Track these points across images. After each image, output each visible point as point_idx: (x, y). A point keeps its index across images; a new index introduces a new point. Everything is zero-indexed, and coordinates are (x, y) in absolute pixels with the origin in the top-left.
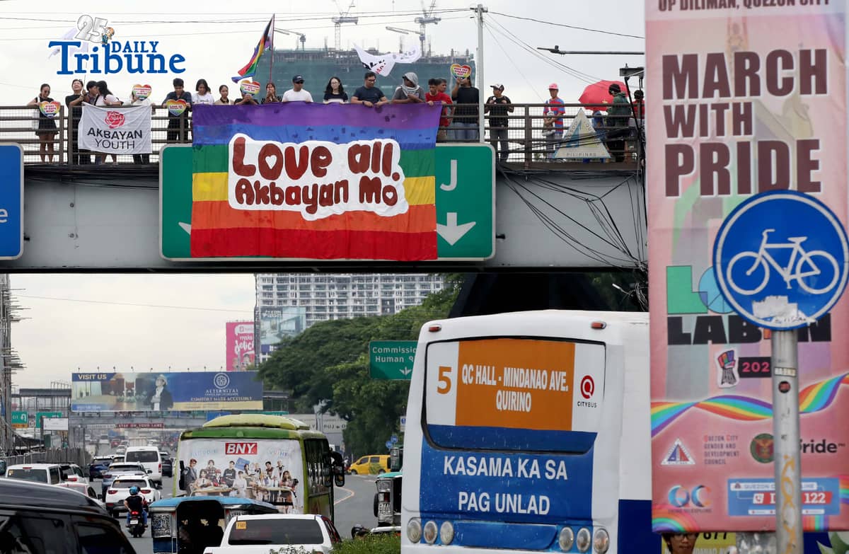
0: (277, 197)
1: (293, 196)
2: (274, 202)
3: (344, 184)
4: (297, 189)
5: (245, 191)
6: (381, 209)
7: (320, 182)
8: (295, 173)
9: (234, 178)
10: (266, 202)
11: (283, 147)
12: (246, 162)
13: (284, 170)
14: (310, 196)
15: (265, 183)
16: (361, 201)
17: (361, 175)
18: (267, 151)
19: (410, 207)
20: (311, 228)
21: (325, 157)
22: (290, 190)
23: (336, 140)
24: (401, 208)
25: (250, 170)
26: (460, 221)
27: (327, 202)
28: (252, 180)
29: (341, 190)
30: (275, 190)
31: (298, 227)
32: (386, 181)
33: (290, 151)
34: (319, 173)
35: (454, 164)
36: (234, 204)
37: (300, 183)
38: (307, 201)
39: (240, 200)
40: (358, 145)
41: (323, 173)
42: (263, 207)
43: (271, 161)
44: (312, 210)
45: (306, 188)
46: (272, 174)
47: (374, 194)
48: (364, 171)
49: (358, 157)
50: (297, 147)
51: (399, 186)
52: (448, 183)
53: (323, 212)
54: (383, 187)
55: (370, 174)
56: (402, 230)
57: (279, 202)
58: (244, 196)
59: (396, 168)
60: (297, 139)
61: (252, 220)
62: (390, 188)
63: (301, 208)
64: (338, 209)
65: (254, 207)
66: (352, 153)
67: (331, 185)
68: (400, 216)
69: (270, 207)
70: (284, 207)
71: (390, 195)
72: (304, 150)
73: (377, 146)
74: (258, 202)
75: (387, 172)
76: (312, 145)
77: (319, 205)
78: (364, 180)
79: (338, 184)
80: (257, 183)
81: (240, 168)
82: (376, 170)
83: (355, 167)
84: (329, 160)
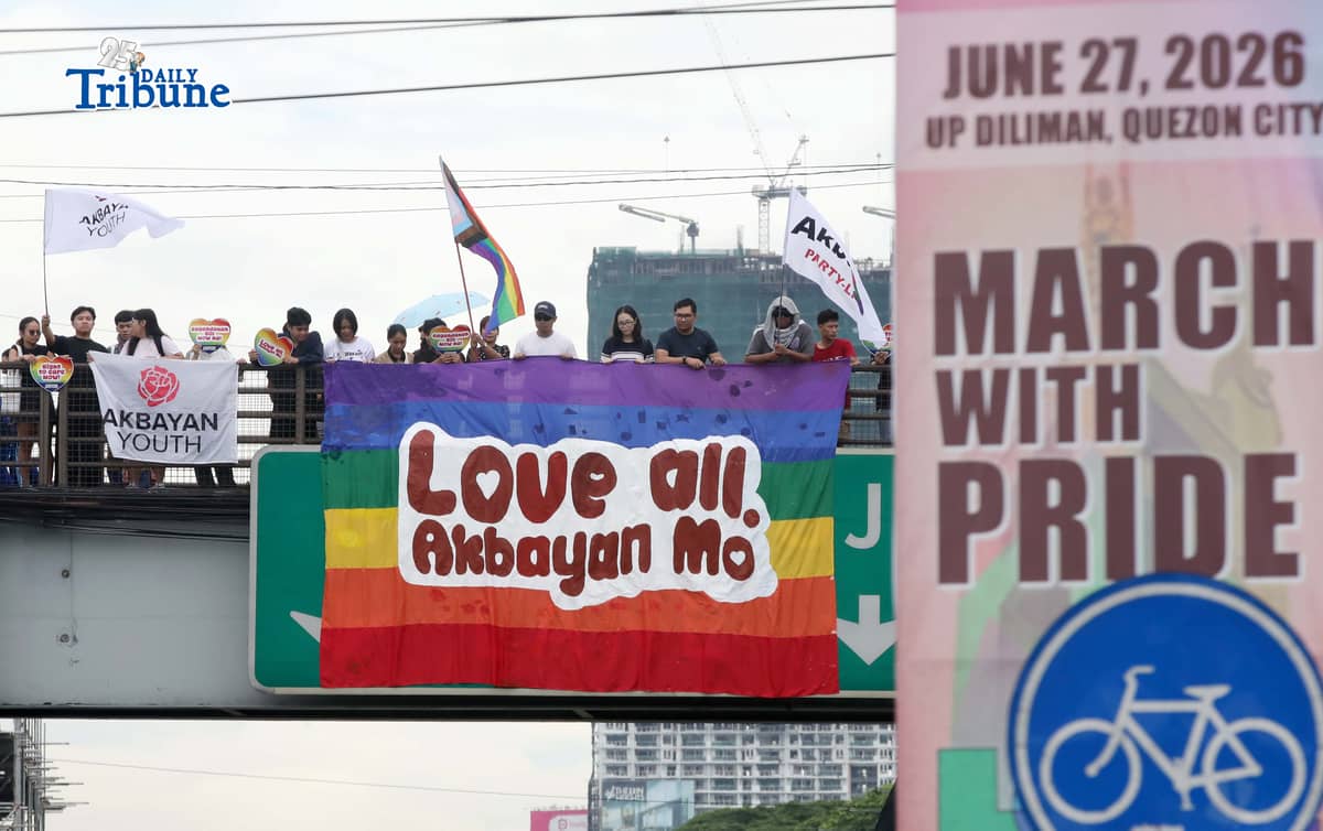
0: (499, 559)
1: (534, 557)
2: (495, 570)
3: (643, 532)
4: (542, 542)
5: (432, 547)
6: (720, 588)
7: (592, 527)
8: (539, 510)
9: (408, 519)
10: (477, 570)
11: (513, 454)
12: (436, 485)
13: (514, 501)
14: (570, 558)
15: (475, 528)
16: (678, 569)
17: (677, 514)
18: (482, 460)
19: (782, 583)
20: (569, 626)
21: (601, 476)
22: (527, 544)
23: (626, 439)
24: (763, 584)
25: (444, 502)
26: (887, 614)
27: (605, 571)
28: (448, 522)
29: (636, 544)
30: (494, 543)
31: (543, 624)
32: (730, 528)
33: (528, 462)
34: (589, 509)
35: (874, 492)
36: (412, 575)
37: (550, 529)
38: (561, 568)
39: (423, 566)
40: (670, 452)
41: (597, 510)
42: (470, 579)
43: (488, 482)
44: (572, 587)
45: (561, 541)
46: (490, 510)
47: (705, 555)
48: (684, 506)
49: (671, 477)
50: (543, 454)
51: (758, 538)
52: (862, 532)
53: (597, 592)
54: (724, 539)
55: (697, 513)
56: (765, 632)
57: (503, 571)
58: (432, 557)
59: (752, 500)
60: (544, 435)
61: (447, 609)
62: (739, 543)
63: (551, 582)
64: (627, 586)
65: (453, 580)
66: (658, 467)
67: (614, 535)
68: (759, 602)
69: (486, 580)
70: (515, 580)
71: (738, 557)
72: (558, 461)
73: (713, 453)
74: (460, 571)
75: (733, 508)
76: (574, 448)
77: (587, 576)
78: (685, 525)
79: (629, 534)
80: (459, 530)
81: (424, 499)
82: (709, 504)
83: (665, 498)
84: (610, 479)
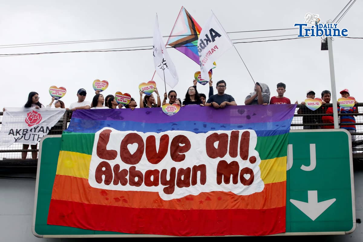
0: (136, 179)
1: (152, 178)
2: (133, 183)
3: (202, 168)
4: (156, 172)
5: (104, 173)
6: (239, 189)
7: (178, 166)
8: (155, 158)
9: (95, 160)
10: (124, 184)
11: (144, 136)
12: (109, 147)
13: (144, 156)
14: (168, 178)
15: (127, 167)
16: (219, 182)
17: (219, 159)
18: (129, 139)
19: (267, 185)
20: (166, 207)
21: (184, 145)
22: (149, 173)
23: (196, 131)
24: (258, 187)
25: (112, 155)
26: (321, 198)
27: (184, 184)
28: (112, 163)
29: (199, 173)
30: (134, 173)
31: (155, 206)
32: (243, 164)
33: (151, 139)
34: (177, 157)
35: (313, 147)
36: (93, 183)
37: (159, 167)
38: (164, 182)
39: (99, 180)
40: (216, 134)
41: (182, 158)
42: (119, 187)
43: (133, 148)
44: (169, 191)
45: (165, 171)
46: (133, 159)
47: (232, 176)
48: (222, 156)
49: (216, 145)
50: (158, 136)
51: (256, 168)
52: (308, 164)
53: (180, 193)
54: (241, 169)
55: (228, 159)
56: (258, 207)
57: (138, 184)
58: (103, 177)
59: (253, 152)
60: (159, 131)
61: (107, 199)
62: (248, 171)
63: (160, 189)
64: (195, 190)
65: (112, 187)
66: (210, 141)
67: (189, 169)
68: (256, 194)
69: (128, 188)
70: (143, 188)
71: (247, 177)
72: (165, 138)
73: (235, 136)
74: (116, 183)
75: (244, 156)
76: (172, 134)
77: (176, 186)
78: (222, 164)
79: (196, 168)
80: (117, 167)
81: (103, 152)
82: (233, 154)
83: (212, 153)
84: (188, 146)
